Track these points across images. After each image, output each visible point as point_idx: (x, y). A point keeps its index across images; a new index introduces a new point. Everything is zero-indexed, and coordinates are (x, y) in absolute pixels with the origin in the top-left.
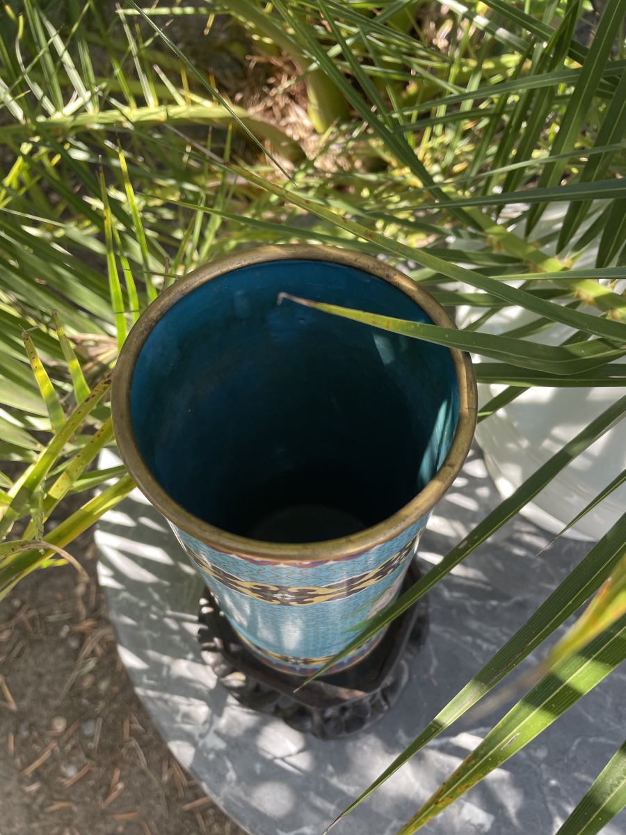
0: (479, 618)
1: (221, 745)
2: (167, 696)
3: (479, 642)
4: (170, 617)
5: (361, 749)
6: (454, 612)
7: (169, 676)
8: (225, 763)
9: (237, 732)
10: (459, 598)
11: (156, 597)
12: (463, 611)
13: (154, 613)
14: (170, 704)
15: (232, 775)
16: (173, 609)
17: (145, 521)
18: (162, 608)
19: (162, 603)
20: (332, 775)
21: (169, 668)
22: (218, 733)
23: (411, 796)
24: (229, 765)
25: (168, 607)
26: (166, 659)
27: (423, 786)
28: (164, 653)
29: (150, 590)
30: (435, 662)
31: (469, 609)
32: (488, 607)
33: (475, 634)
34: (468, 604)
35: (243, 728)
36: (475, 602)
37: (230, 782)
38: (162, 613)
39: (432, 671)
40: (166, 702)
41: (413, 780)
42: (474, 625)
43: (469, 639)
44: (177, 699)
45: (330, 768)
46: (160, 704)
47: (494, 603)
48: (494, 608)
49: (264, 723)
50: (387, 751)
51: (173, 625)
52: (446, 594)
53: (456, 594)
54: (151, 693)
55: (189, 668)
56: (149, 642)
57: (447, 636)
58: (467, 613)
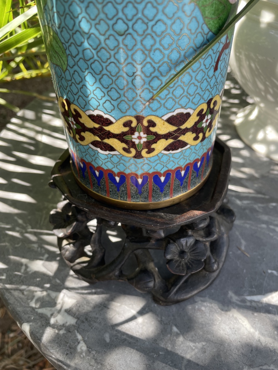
0: (267, 213)
1: (71, 321)
2: (23, 287)
3: (272, 227)
4: (30, 233)
5: (199, 310)
6: (247, 211)
7: (26, 272)
8: (76, 336)
9: (87, 308)
10: (248, 204)
11: (20, 221)
12: (253, 210)
13: (18, 232)
14: (25, 293)
15: (82, 347)
16: (32, 228)
17: (15, 180)
18: (24, 228)
19: (25, 225)
20: (177, 335)
21: (27, 266)
22: (69, 312)
23: (254, 344)
24: (79, 337)
25: (30, 227)
26: (24, 261)
27: (263, 334)
28: (23, 257)
29: (16, 218)
30: (243, 243)
31: (257, 209)
32: (271, 207)
33: (266, 223)
34: (256, 206)
35: (92, 305)
36: (260, 205)
37: (81, 353)
38: (24, 231)
39: (243, 248)
40: (22, 291)
41: (252, 330)
42: (265, 218)
43: (264, 226)
44: (32, 288)
45: (175, 329)
46: (16, 293)
47: (274, 204)
48: (275, 207)
49: (112, 299)
50: (222, 310)
51: (33, 238)
52: (238, 202)
53: (245, 202)
54: (8, 286)
55: (43, 265)
56: (10, 250)
57: (248, 226)
58: (257, 211)
